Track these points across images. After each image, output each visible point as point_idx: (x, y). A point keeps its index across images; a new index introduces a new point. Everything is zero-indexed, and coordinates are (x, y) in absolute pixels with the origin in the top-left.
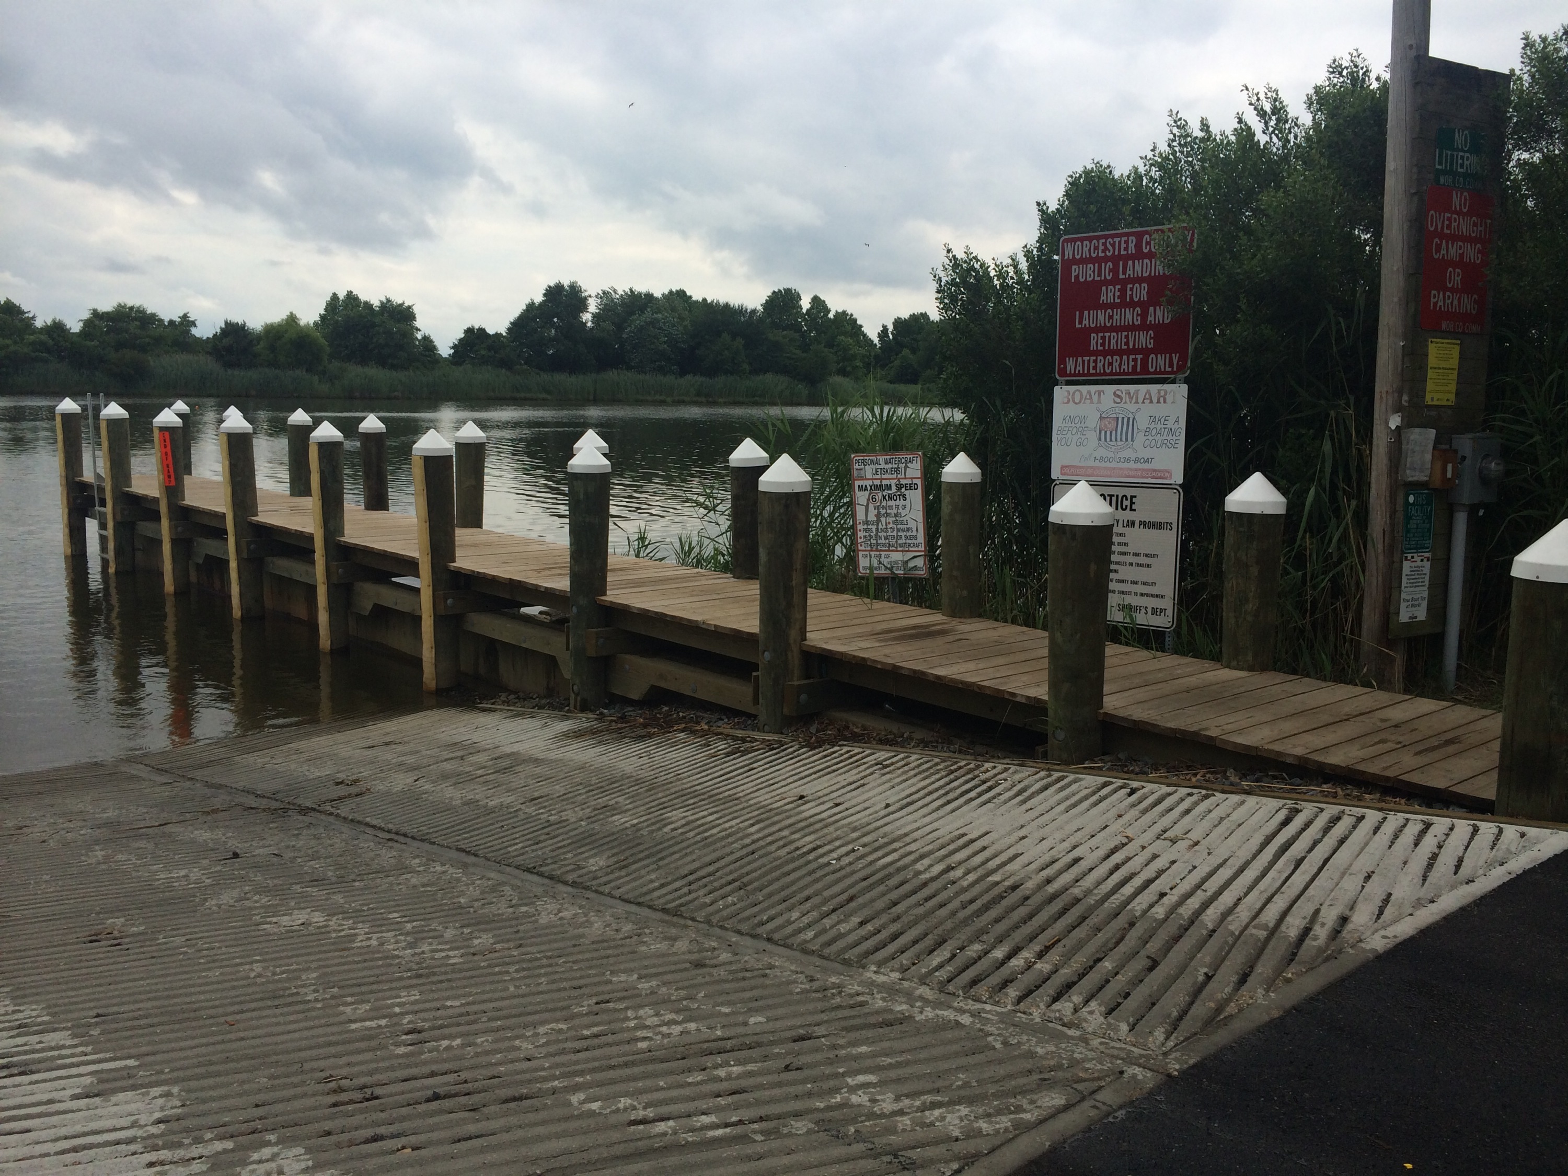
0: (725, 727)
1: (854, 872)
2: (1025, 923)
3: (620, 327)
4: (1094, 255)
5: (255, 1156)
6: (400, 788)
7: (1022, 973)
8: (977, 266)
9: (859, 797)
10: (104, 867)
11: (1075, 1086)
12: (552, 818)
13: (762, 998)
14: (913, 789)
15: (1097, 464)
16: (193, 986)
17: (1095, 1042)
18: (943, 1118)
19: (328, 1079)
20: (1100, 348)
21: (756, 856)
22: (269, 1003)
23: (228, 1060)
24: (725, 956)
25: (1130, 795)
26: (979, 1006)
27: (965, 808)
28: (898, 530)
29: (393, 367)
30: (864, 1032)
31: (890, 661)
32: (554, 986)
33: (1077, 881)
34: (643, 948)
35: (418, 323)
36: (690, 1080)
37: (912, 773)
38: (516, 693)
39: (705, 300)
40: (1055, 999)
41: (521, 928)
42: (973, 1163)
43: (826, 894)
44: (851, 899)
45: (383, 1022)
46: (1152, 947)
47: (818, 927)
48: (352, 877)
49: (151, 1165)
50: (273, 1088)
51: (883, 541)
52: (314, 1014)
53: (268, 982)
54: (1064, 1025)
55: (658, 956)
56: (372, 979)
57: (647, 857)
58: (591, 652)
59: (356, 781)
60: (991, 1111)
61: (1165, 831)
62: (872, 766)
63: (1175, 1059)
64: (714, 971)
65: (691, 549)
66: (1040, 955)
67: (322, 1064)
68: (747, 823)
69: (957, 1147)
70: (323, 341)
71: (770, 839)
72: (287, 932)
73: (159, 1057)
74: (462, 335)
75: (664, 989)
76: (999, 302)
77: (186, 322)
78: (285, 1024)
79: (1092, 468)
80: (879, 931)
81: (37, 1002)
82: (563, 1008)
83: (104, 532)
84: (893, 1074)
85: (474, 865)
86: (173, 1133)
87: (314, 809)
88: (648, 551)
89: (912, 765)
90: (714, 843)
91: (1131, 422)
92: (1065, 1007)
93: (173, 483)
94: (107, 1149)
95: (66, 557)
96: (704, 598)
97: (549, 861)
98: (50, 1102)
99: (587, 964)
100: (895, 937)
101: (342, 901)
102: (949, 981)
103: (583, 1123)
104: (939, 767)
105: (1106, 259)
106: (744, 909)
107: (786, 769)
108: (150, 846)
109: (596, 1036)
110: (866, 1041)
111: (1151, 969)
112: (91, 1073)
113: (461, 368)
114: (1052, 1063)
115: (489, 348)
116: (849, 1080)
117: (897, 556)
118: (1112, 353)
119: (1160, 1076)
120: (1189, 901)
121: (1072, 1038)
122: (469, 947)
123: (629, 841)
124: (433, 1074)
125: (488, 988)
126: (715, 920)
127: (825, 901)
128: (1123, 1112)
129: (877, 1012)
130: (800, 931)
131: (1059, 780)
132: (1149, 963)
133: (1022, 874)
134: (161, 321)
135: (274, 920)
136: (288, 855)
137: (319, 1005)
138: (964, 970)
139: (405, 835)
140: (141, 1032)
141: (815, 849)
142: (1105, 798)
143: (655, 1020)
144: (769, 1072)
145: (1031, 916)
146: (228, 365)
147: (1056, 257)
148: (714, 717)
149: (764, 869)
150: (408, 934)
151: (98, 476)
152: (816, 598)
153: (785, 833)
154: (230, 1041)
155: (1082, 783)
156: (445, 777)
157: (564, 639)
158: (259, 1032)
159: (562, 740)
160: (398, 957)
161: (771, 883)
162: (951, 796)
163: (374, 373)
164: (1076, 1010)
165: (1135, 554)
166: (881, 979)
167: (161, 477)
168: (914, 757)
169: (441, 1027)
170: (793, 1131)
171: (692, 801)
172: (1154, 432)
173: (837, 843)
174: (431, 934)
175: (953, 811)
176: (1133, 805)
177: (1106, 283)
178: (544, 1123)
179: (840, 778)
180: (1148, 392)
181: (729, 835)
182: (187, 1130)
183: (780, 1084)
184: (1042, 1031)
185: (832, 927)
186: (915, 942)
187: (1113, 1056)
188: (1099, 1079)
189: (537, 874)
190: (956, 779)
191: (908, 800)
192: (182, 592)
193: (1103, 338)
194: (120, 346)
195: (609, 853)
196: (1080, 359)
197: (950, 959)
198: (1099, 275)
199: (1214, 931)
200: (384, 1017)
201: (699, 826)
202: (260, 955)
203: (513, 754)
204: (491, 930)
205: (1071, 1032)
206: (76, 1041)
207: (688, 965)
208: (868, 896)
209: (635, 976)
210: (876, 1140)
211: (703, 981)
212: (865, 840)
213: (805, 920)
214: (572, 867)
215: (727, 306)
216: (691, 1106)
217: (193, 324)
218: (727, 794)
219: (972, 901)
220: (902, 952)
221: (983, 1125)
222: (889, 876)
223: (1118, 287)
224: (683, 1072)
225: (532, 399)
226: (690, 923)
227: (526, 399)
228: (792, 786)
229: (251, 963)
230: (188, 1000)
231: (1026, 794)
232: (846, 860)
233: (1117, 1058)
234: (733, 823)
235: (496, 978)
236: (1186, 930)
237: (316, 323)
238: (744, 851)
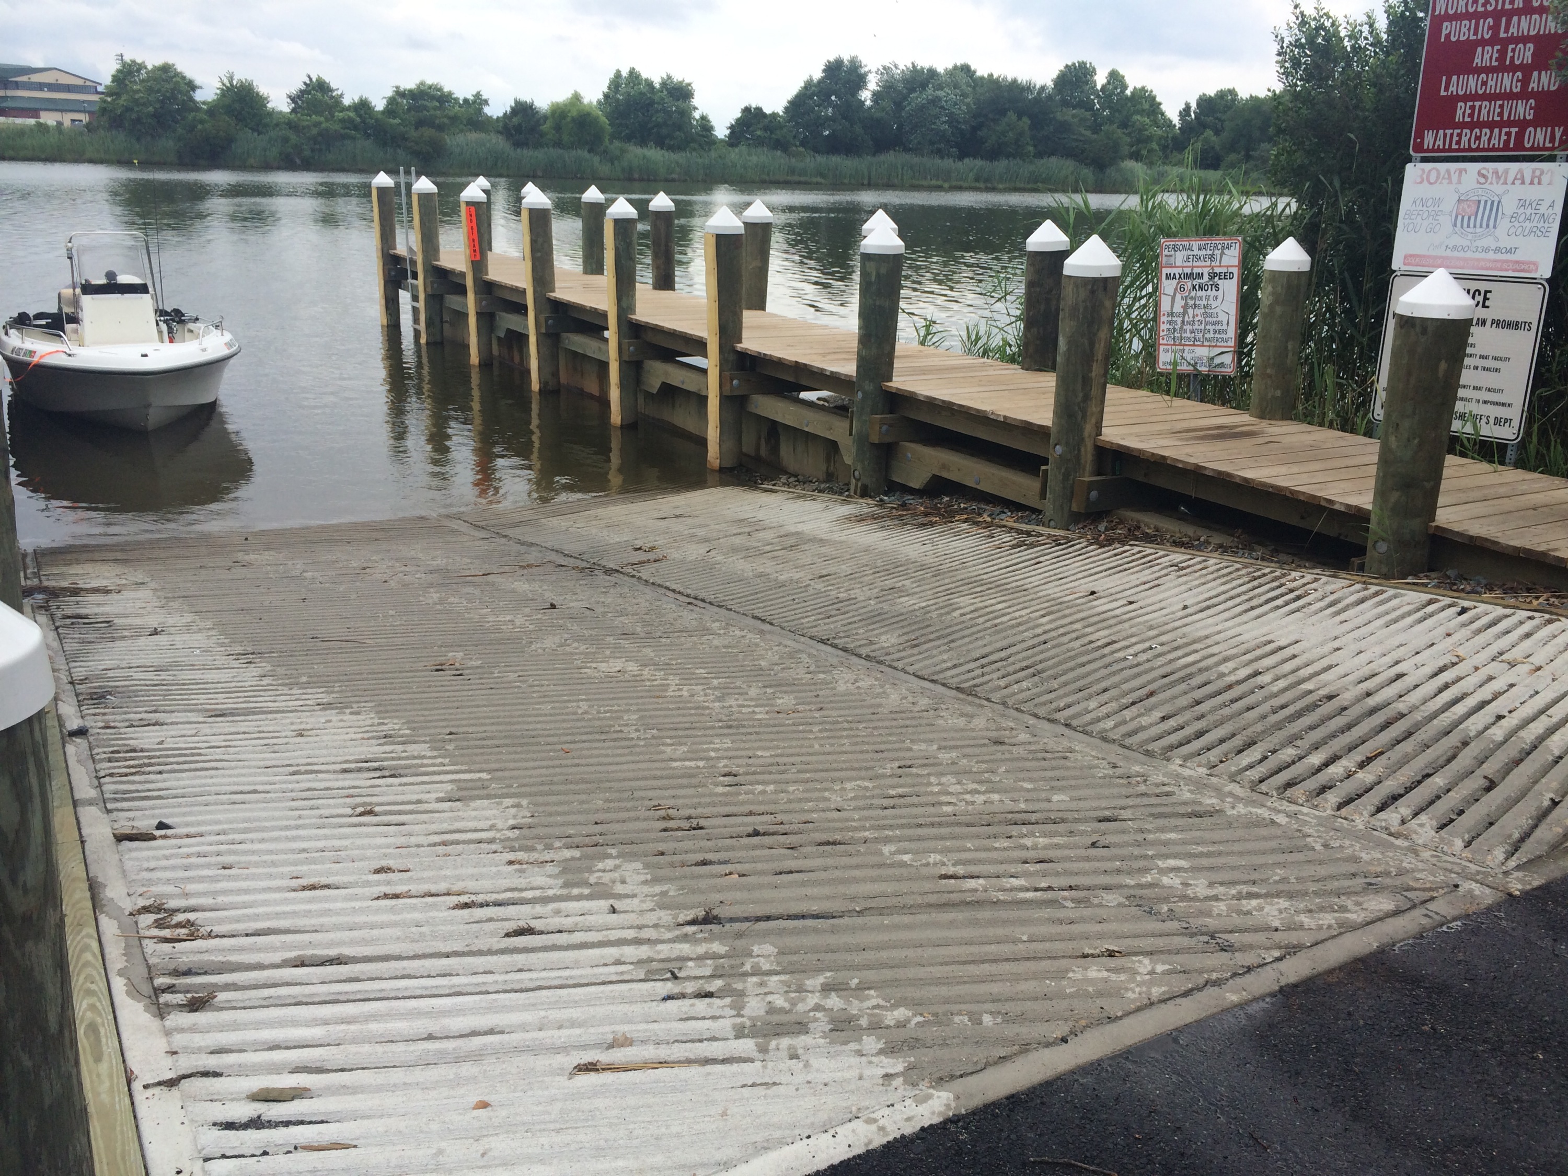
0: (1008, 520)
1: (1153, 669)
2: (1343, 732)
3: (899, 105)
4: (1471, 10)
5: (600, 866)
6: (693, 557)
7: (1342, 781)
8: (1328, 24)
9: (1154, 596)
10: (439, 607)
11: (1405, 893)
12: (840, 595)
13: (1064, 778)
14: (1213, 593)
15: (1449, 253)
16: (529, 716)
17: (1426, 854)
18: (1262, 909)
19: (657, 807)
20: (1467, 119)
21: (1048, 645)
22: (597, 737)
23: (566, 782)
24: (1023, 737)
25: (1460, 614)
26: (1294, 808)
27: (1271, 615)
28: (1206, 323)
29: (671, 148)
30: (1172, 820)
31: (1192, 460)
32: (858, 748)
33: (1401, 696)
34: (941, 722)
35: (695, 102)
36: (997, 845)
37: (1211, 577)
38: (796, 476)
39: (991, 75)
40: (1380, 809)
41: (821, 693)
42: (1295, 953)
43: (1125, 687)
44: (1151, 694)
45: (701, 764)
46: (1491, 768)
47: (1118, 718)
48: (659, 634)
49: (511, 863)
50: (608, 810)
51: (1188, 335)
52: (638, 750)
53: (594, 719)
54: (1391, 834)
55: (956, 731)
56: (687, 725)
57: (938, 638)
58: (875, 439)
59: (652, 549)
60: (1312, 907)
61: (1501, 654)
62: (1166, 567)
63: (1517, 879)
64: (1014, 749)
65: (978, 338)
66: (1362, 765)
67: (651, 794)
68: (1037, 614)
69: (1277, 936)
70: (604, 120)
71: (1062, 631)
72: (606, 677)
73: (507, 774)
74: (739, 115)
75: (965, 761)
76: (1349, 65)
77: (478, 102)
78: (613, 756)
79: (1441, 257)
80: (1183, 728)
81: (397, 717)
82: (867, 769)
83: (415, 304)
84: (1205, 862)
85: (770, 632)
86: (525, 838)
87: (617, 571)
88: (934, 340)
89: (1210, 569)
90: (1005, 630)
91: (1496, 206)
92: (1391, 817)
93: (478, 258)
94: (472, 846)
95: (382, 326)
96: (992, 388)
97: (842, 635)
98: (419, 802)
99: (887, 731)
100: (1200, 734)
101: (652, 654)
102: (1261, 782)
103: (897, 872)
104: (1241, 573)
105: (1485, 15)
106: (1040, 695)
107: (1075, 565)
108: (477, 592)
109: (901, 796)
110: (1175, 829)
111: (1488, 789)
112: (451, 781)
113: (737, 150)
114: (1379, 869)
115: (766, 129)
116: (1160, 863)
117: (1202, 352)
118: (1481, 125)
119: (1500, 894)
120: (1532, 725)
121: (1400, 847)
122: (772, 705)
123: (919, 622)
124: (751, 814)
125: (794, 743)
126: (1010, 702)
127: (1125, 694)
128: (1459, 923)
129: (1185, 803)
130: (1099, 720)
131: (1377, 594)
132: (1486, 783)
133: (1339, 684)
134: (456, 99)
135: (594, 665)
136: (599, 610)
137: (642, 743)
138: (1277, 773)
139: (703, 600)
140: (489, 750)
141: (1109, 644)
142: (1431, 615)
143: (958, 788)
144: (1076, 847)
145: (1349, 727)
146: (517, 145)
147: (1421, 15)
148: (997, 510)
149: (1057, 659)
150: (715, 688)
151: (411, 250)
152: (1114, 393)
153: (1077, 626)
154: (566, 766)
155: (1405, 598)
156: (735, 550)
157: (847, 426)
158: (591, 761)
159: (844, 523)
160: (708, 708)
161: (1065, 673)
162: (1254, 602)
163: (654, 154)
164: (1403, 822)
165: (1482, 357)
166: (1187, 772)
167: (468, 251)
168: (1212, 561)
169: (754, 773)
170: (1104, 902)
171: (979, 589)
172: (1521, 219)
173: (1134, 640)
174: (736, 691)
175: (1259, 617)
176: (1464, 625)
177: (1483, 43)
178: (858, 867)
179: (1133, 577)
180: (1521, 171)
181: (1019, 624)
182: (538, 837)
183: (1087, 859)
184: (1366, 837)
185: (1132, 719)
186: (1222, 741)
187: (1446, 869)
188: (1431, 889)
189: (831, 645)
190: (1260, 586)
191: (1208, 603)
192: (486, 364)
193: (1473, 108)
194: (420, 124)
195: (900, 632)
196: (1441, 132)
197: (1261, 761)
198: (1476, 33)
199: (1561, 758)
200: (702, 759)
201: (988, 613)
202: (585, 694)
203: (797, 533)
204: (792, 692)
205: (1398, 842)
206: (435, 753)
207: (987, 741)
208: (1169, 693)
209: (935, 747)
210: (1190, 920)
211: (1003, 757)
212: (1163, 638)
213: (1104, 710)
214: (864, 642)
215: (1015, 81)
216: (1001, 869)
217: (486, 102)
218: (1014, 584)
219: (1283, 707)
220: (1209, 750)
221: (1305, 919)
222: (1190, 676)
223: (1497, 47)
224: (989, 837)
225: (806, 183)
226: (985, 703)
227: (799, 183)
228: (1082, 581)
229: (579, 701)
230: (526, 727)
231: (1340, 606)
232: (1143, 657)
233: (1451, 871)
234: (1023, 612)
235: (801, 735)
236: (1529, 754)
237: (599, 102)
238: (1036, 640)
